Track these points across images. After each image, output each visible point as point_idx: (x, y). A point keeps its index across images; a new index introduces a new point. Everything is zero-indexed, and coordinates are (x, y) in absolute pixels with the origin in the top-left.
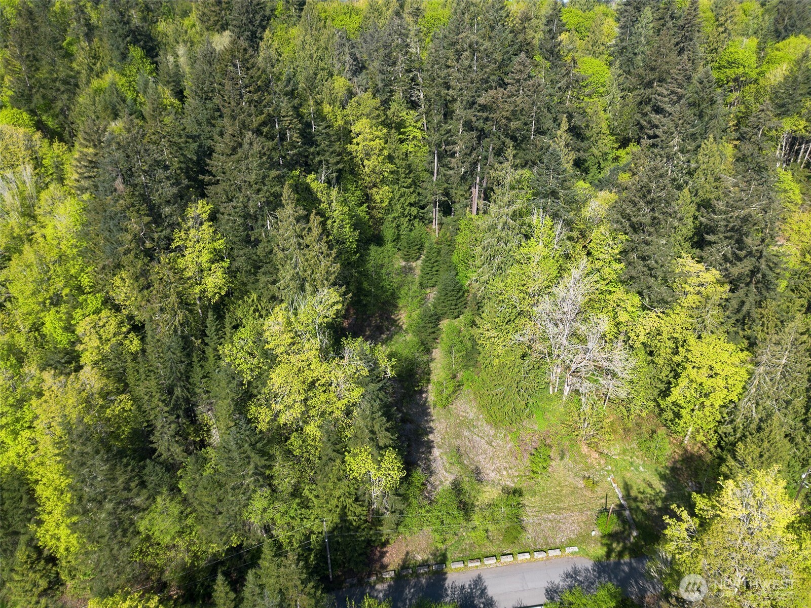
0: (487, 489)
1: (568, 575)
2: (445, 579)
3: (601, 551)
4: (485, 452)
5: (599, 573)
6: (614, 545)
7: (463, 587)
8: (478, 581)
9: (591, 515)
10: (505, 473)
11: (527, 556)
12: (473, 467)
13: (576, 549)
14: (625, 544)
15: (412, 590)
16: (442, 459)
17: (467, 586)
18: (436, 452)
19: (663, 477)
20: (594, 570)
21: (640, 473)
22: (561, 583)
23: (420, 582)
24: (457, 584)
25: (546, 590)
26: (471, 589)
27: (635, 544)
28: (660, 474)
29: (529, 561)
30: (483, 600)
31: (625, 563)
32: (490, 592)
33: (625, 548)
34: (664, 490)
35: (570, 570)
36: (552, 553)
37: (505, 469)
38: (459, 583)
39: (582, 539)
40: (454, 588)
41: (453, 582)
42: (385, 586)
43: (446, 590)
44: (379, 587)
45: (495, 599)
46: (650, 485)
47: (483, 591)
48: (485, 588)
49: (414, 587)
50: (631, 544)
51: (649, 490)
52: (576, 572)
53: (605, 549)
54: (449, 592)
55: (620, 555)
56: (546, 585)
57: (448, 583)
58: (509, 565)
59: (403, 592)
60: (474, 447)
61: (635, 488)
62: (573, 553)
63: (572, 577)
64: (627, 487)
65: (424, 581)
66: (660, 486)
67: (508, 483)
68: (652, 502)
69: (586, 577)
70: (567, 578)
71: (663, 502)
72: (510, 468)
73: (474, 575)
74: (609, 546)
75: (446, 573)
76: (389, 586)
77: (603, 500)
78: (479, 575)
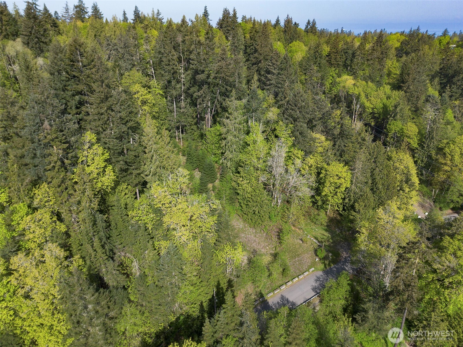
0: (264, 257)
1: (316, 281)
2: (268, 303)
3: (322, 266)
4: (255, 241)
5: (327, 275)
6: (326, 262)
7: (278, 303)
8: (283, 297)
9: (312, 253)
10: (268, 248)
11: (297, 279)
12: (252, 250)
13: (313, 269)
14: (329, 260)
17: (280, 301)
19: (326, 230)
20: (324, 275)
21: (317, 231)
22: (316, 284)
23: (258, 309)
25: (312, 289)
26: (282, 302)
27: (333, 259)
28: (324, 229)
29: (298, 281)
30: (290, 304)
31: (333, 267)
32: (291, 299)
33: (330, 262)
34: (330, 235)
35: (315, 278)
36: (305, 274)
37: (267, 246)
38: (275, 302)
39: (313, 264)
40: (275, 305)
41: (273, 302)
43: (272, 307)
45: (294, 301)
46: (324, 235)
47: (287, 300)
48: (288, 299)
50: (331, 259)
51: (324, 237)
52: (318, 278)
53: (323, 265)
54: (274, 307)
55: (329, 265)
56: (311, 287)
57: (271, 303)
58: (291, 286)
60: (249, 240)
61: (319, 238)
62: (313, 271)
63: (318, 280)
64: (316, 238)
65: (259, 307)
66: (327, 234)
67: (271, 252)
68: (328, 241)
69: (323, 278)
71: (332, 240)
72: (269, 245)
73: (280, 296)
74: (324, 263)
75: (267, 300)
77: (312, 246)
78: (281, 295)
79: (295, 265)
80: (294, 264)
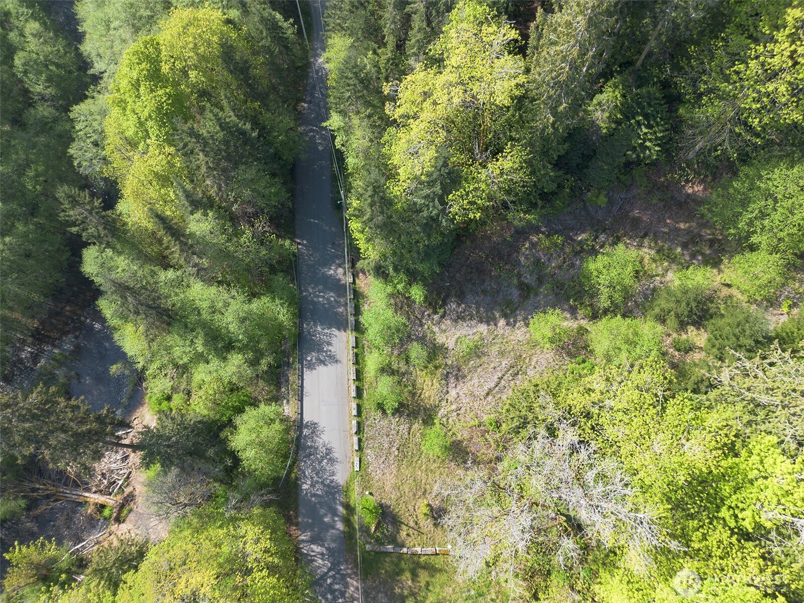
0: (436, 385)
1: (329, 451)
2: (339, 329)
3: (353, 499)
5: (328, 486)
7: (329, 344)
8: (334, 359)
9: (391, 500)
10: (454, 407)
11: (354, 412)
12: (465, 371)
13: (356, 469)
15: (332, 299)
16: (474, 334)
17: (330, 348)
18: (483, 328)
20: (332, 481)
22: (321, 441)
23: (339, 307)
24: (334, 339)
25: (316, 424)
26: (326, 352)
30: (314, 361)
31: (334, 521)
32: (321, 368)
33: (352, 529)
35: (335, 455)
36: (355, 439)
37: (459, 409)
38: (334, 341)
39: (365, 478)
40: (330, 336)
41: (336, 336)
42: (341, 277)
43: (329, 328)
44: (340, 270)
45: (314, 371)
47: (323, 362)
48: (325, 365)
49: (335, 300)
52: (332, 461)
54: (326, 331)
55: (345, 521)
56: (322, 425)
57: (335, 331)
59: (331, 291)
61: (434, 581)
62: (352, 464)
63: (327, 454)
65: (341, 310)
67: (442, 410)
68: (413, 594)
69: (325, 470)
70: (326, 449)
72: (458, 415)
73: (340, 356)
75: (345, 331)
76: (339, 280)
77: (412, 524)
78: (340, 362)
79: (385, 437)
80: (388, 436)
